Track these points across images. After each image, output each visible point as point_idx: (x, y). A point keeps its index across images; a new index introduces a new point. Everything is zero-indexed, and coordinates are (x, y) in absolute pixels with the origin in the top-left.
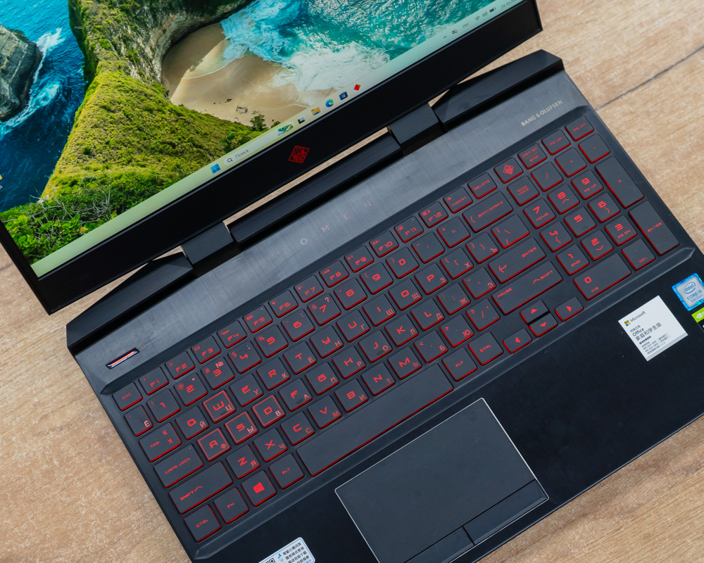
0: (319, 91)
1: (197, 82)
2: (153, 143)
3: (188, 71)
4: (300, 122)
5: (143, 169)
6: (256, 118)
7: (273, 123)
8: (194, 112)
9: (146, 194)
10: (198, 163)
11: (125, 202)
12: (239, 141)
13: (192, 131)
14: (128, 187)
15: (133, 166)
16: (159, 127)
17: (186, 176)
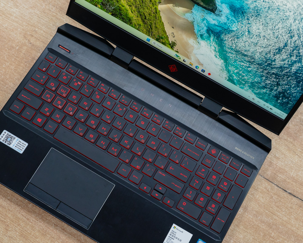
0: (198, 60)
1: (171, 11)
2: (141, 10)
3: (172, 5)
4: (184, 61)
5: (131, 13)
6: (174, 42)
7: (176, 50)
8: (161, 17)
9: (125, 20)
10: (146, 32)
11: (117, 14)
12: (163, 42)
13: (154, 21)
14: (122, 12)
15: (130, 8)
16: (148, 8)
17: (139, 30)
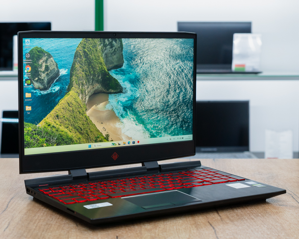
0: (127, 136)
1: (96, 111)
2: (76, 125)
3: (95, 105)
4: (119, 145)
5: (70, 133)
6: (107, 134)
7: (111, 140)
8: (91, 121)
9: (68, 143)
10: (86, 141)
11: (60, 142)
12: (100, 140)
13: (88, 128)
14: (63, 137)
15: (68, 130)
16: (80, 120)
17: (81, 143)
